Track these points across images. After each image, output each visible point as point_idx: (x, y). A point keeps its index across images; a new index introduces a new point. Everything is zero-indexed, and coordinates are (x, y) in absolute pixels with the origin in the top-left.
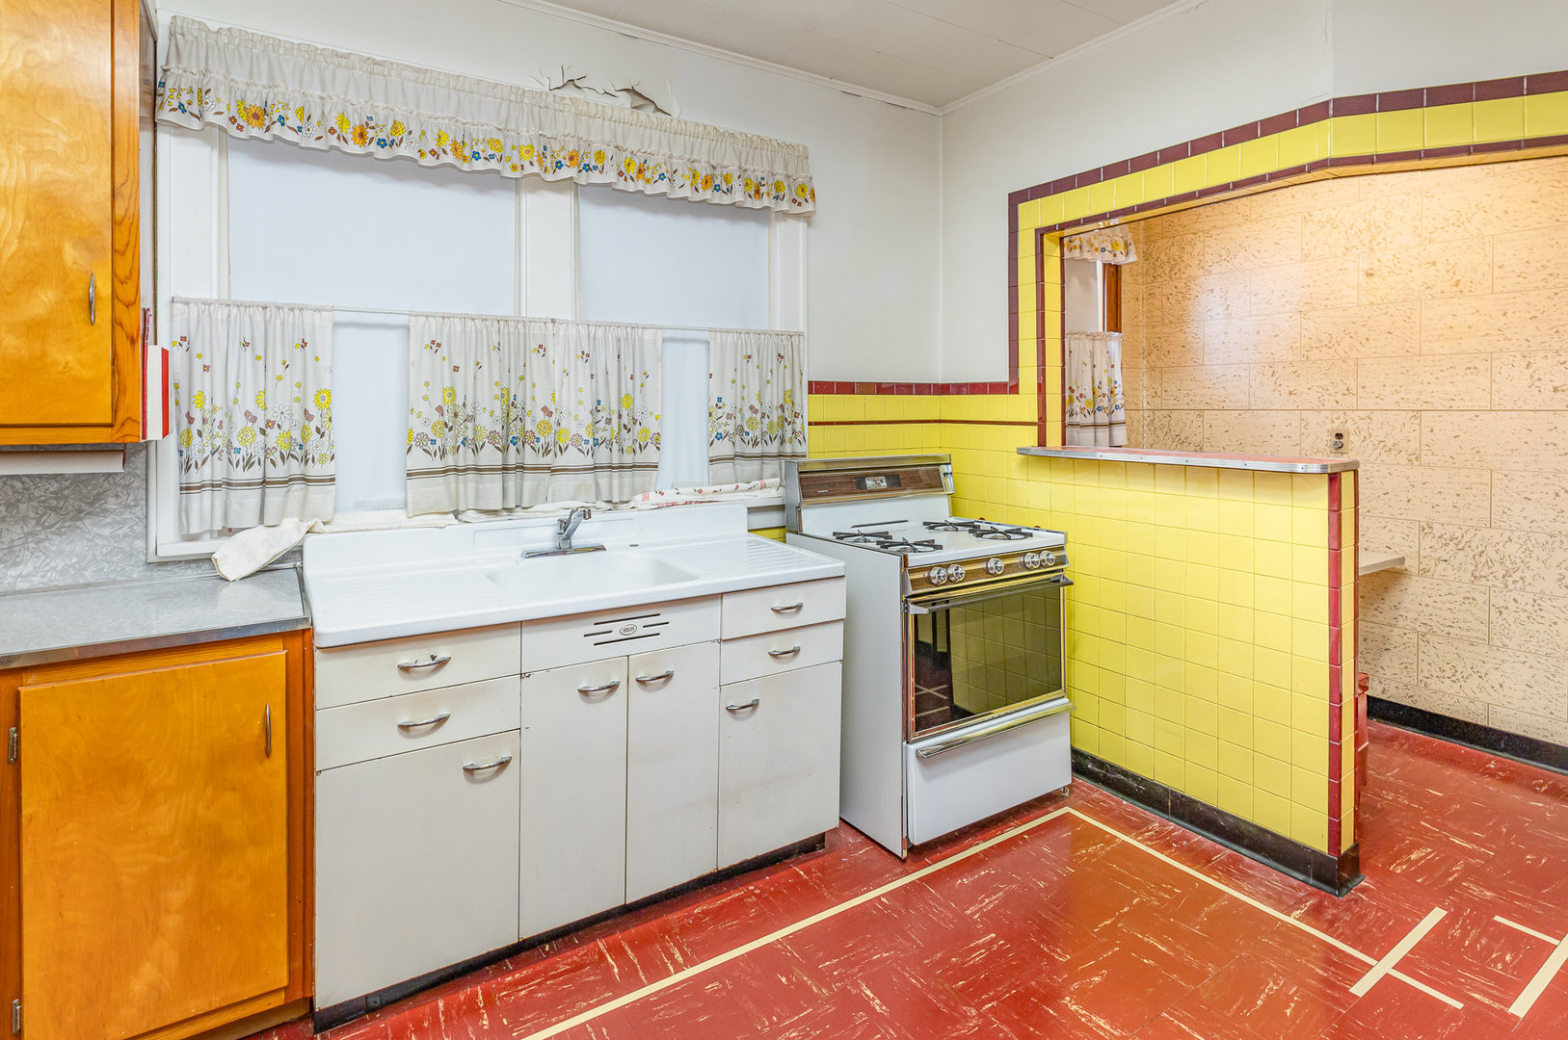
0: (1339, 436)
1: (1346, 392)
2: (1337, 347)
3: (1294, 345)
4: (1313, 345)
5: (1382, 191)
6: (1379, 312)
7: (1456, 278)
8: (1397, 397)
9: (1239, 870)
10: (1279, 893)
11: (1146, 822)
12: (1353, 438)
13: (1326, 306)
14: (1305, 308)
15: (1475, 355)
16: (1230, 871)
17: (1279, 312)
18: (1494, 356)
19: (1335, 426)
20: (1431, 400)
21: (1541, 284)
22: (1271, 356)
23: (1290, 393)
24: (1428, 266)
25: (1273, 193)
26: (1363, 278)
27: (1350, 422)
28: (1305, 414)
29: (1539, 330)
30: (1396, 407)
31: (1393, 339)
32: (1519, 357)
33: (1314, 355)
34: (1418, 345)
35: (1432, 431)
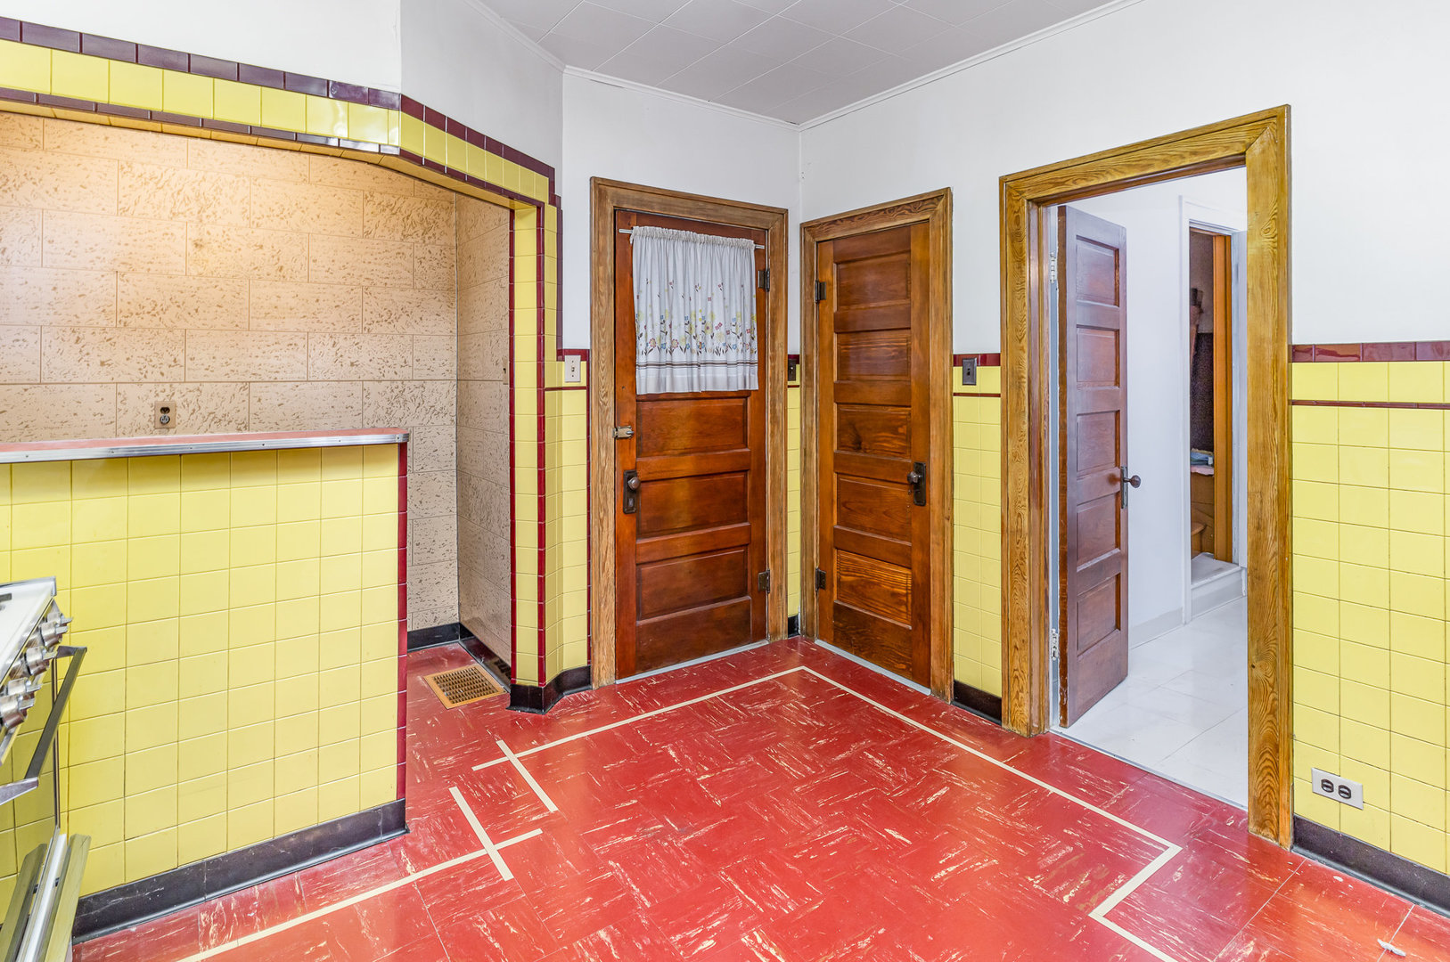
0: (165, 410)
1: (173, 364)
2: (161, 315)
3: (108, 309)
4: (132, 310)
5: (211, 165)
6: (209, 285)
7: (280, 264)
8: (227, 369)
9: (327, 880)
10: (377, 867)
11: (191, 922)
12: (180, 411)
13: (149, 270)
14: (122, 269)
15: (296, 334)
16: (323, 888)
17: (86, 269)
18: (310, 335)
19: (160, 399)
20: (259, 372)
21: (342, 281)
22: (75, 319)
23: (102, 364)
24: (255, 248)
25: (78, 125)
26: (191, 247)
27: (177, 395)
28: (122, 388)
29: (341, 316)
30: (226, 379)
31: (222, 312)
32: (328, 337)
33: (133, 322)
34: (247, 320)
35: (260, 400)
